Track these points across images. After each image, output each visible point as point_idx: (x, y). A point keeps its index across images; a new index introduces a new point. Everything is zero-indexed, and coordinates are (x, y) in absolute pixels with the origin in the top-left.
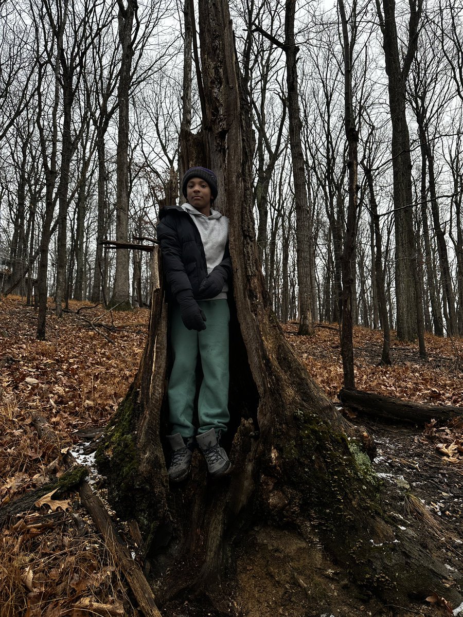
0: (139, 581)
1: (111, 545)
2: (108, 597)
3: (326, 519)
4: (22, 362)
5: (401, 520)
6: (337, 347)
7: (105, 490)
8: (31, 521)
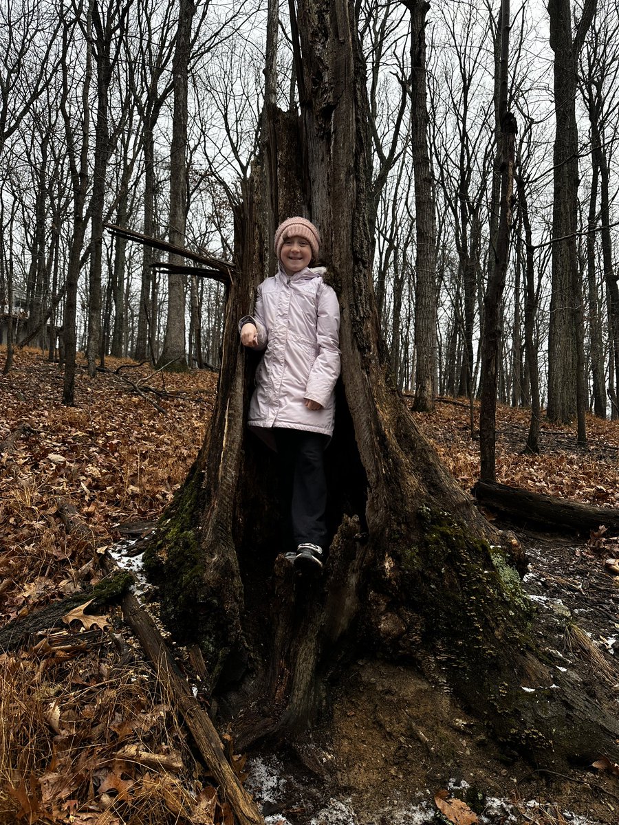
0: (203, 725)
1: (166, 677)
2: (161, 745)
3: (457, 654)
4: (43, 434)
5: (560, 659)
6: (465, 428)
7: (156, 604)
8: (57, 641)
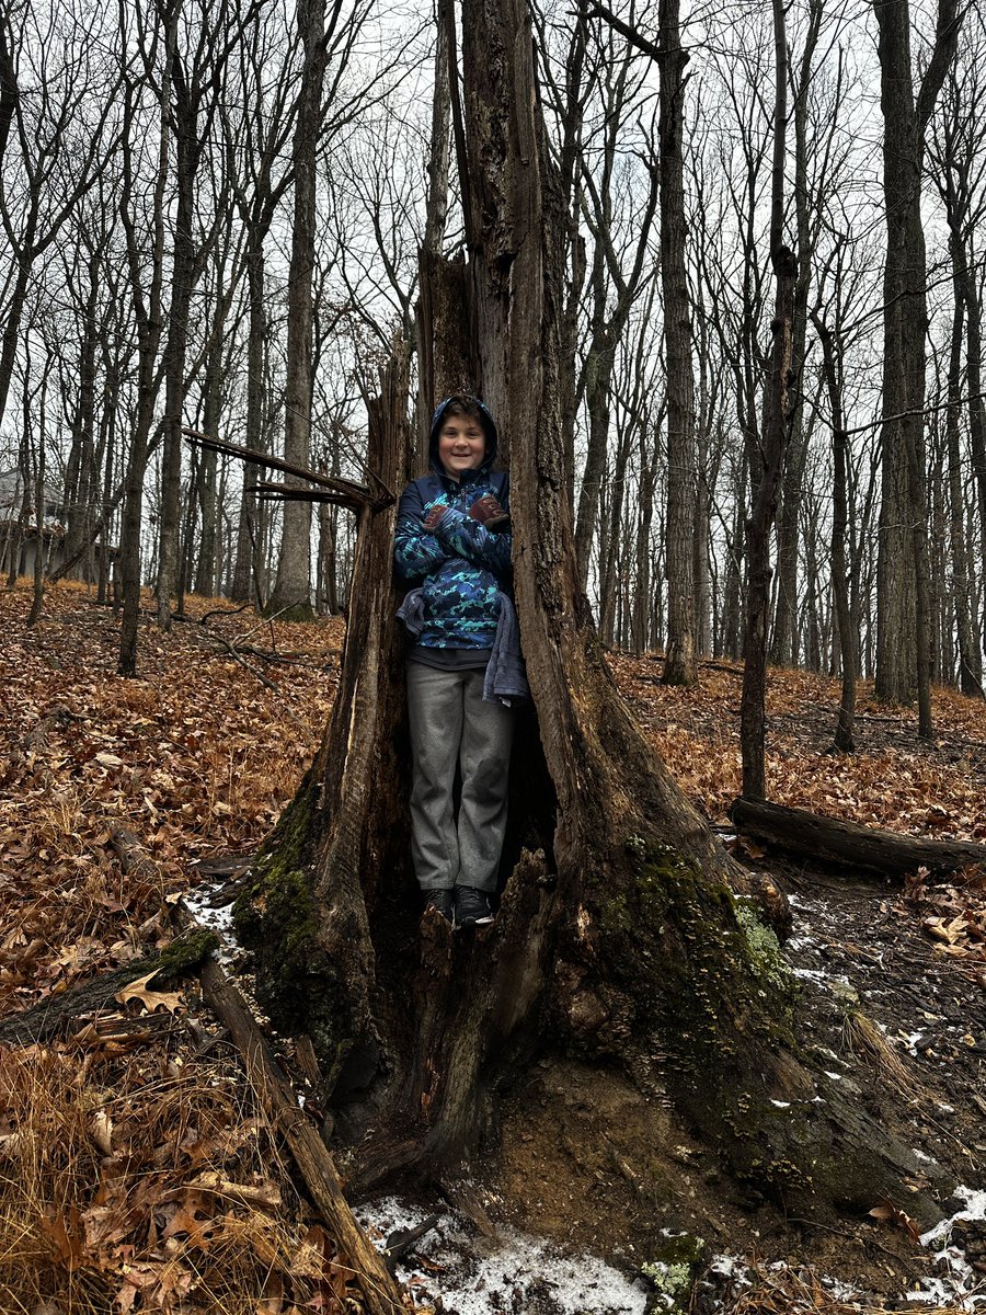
0: (312, 1149)
2: (253, 1175)
3: (682, 1052)
4: (89, 722)
5: (833, 1061)
7: (250, 976)
8: (109, 1028)
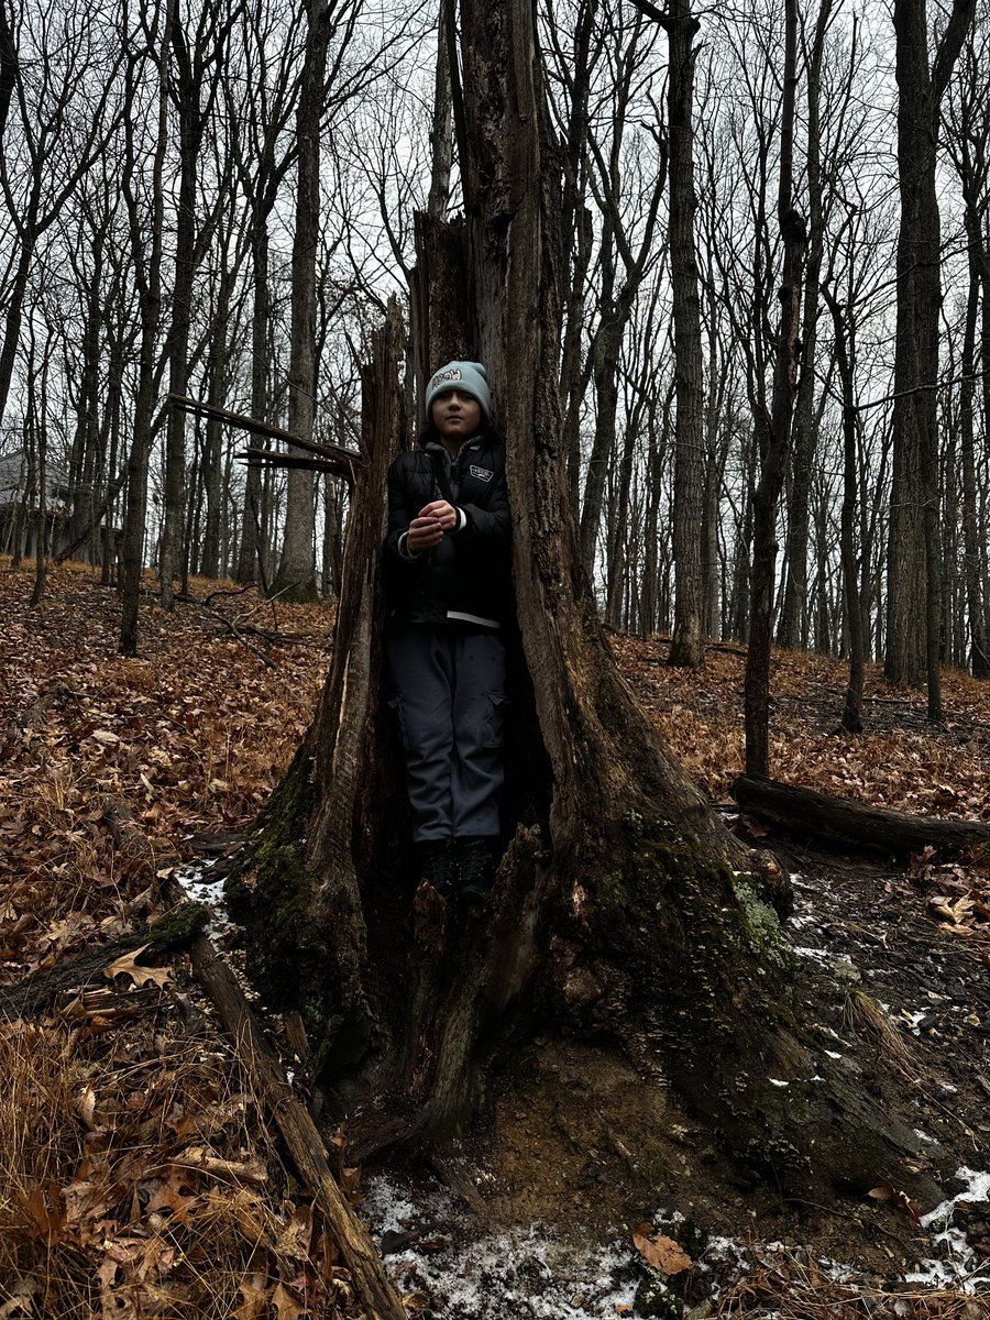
0: (300, 1124)
2: (239, 1151)
3: (678, 1030)
4: (87, 700)
5: (833, 1040)
7: (241, 952)
8: (95, 1003)
